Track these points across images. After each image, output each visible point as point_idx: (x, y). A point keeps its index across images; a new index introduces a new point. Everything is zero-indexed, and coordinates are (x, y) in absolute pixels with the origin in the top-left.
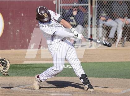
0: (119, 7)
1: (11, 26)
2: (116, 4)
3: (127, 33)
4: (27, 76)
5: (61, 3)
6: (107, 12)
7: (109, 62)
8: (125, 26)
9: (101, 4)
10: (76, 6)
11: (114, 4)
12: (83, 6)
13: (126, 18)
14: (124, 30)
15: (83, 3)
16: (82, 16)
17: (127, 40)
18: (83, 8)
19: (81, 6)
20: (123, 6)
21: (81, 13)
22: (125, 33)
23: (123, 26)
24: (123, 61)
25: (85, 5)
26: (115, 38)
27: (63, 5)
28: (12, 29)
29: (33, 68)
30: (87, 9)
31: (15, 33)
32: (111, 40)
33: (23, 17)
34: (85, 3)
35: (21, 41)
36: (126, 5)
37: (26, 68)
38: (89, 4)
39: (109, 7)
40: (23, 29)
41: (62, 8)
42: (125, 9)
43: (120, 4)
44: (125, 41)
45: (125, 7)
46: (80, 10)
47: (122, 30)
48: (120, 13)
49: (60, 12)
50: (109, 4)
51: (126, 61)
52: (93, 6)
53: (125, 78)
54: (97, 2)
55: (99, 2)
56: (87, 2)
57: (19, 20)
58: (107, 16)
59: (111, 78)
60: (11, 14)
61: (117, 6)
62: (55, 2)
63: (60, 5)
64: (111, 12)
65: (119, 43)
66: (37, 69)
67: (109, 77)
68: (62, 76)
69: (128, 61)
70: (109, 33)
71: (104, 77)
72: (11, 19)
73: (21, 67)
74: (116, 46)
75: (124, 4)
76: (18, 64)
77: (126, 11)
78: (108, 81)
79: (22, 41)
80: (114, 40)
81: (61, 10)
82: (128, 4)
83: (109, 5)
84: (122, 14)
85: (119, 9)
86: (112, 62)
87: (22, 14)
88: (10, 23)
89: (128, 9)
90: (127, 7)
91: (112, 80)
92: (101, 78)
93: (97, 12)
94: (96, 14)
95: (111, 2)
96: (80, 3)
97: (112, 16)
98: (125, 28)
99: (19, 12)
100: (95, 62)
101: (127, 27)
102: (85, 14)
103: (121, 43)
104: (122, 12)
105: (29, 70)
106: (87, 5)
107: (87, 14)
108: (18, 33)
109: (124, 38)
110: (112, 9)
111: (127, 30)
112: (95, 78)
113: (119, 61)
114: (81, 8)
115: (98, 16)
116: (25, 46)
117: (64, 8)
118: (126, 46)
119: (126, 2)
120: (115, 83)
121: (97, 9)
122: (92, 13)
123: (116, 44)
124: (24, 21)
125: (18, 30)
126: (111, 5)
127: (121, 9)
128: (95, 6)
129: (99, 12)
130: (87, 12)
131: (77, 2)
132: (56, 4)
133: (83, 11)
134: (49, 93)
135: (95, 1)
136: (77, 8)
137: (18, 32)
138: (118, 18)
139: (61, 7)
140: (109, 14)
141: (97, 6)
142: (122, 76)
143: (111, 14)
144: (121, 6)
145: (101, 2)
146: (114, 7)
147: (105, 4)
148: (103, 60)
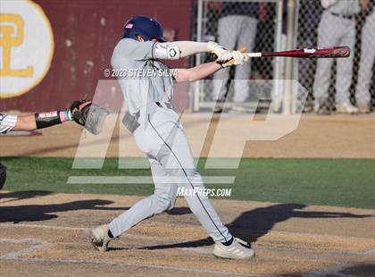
1: (72, 51)
7: (331, 160)
31: (82, 71)
33: (104, 27)
40: (103, 59)
41: (209, 7)
49: (203, 17)
57: (93, 35)
60: (73, 19)
72: (73, 32)
81: (205, 13)
86: (341, 160)
87: (103, 21)
88: (69, 43)
99: (95, 15)
100: (295, 159)
102: (267, 26)
107: (274, 23)
108: (90, 70)
113: (359, 156)
117: (212, 6)
121: (300, 11)
124: (106, 39)
125: (89, 60)
137: (89, 66)
139: (206, 4)
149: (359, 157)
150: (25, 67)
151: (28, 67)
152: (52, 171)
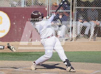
0: (92, 13)
1: (15, 25)
2: (90, 11)
3: (97, 31)
4: (26, 61)
5: (51, 10)
6: (84, 17)
7: (84, 52)
8: (96, 26)
9: (79, 10)
10: (61, 12)
11: (88, 11)
12: (66, 12)
13: (97, 21)
14: (95, 29)
15: (66, 10)
16: (65, 19)
17: (97, 36)
18: (66, 13)
19: (65, 12)
20: (95, 12)
21: (65, 17)
22: (96, 31)
23: (95, 26)
24: (94, 51)
25: (68, 11)
26: (89, 35)
27: (52, 11)
28: (16, 27)
29: (31, 55)
30: (69, 14)
31: (18, 30)
32: (86, 36)
34: (68, 10)
36: (97, 12)
37: (25, 55)
38: (71, 10)
39: (85, 13)
42: (96, 14)
43: (93, 11)
44: (96, 36)
45: (96, 13)
46: (64, 15)
47: (94, 29)
48: (92, 17)
50: (85, 10)
51: (97, 51)
52: (74, 12)
53: (95, 63)
54: (77, 9)
55: (78, 9)
56: (69, 9)
57: (21, 21)
58: (83, 19)
59: (86, 63)
60: (15, 17)
61: (91, 12)
62: (46, 9)
63: (50, 11)
64: (86, 16)
65: (91, 38)
66: (34, 55)
67: (84, 62)
68: (51, 61)
69: (98, 51)
70: (85, 31)
71: (81, 62)
72: (15, 20)
73: (22, 54)
74: (90, 40)
75: (95, 11)
76: (20, 52)
77: (97, 16)
78: (83, 65)
80: (88, 36)
82: (98, 11)
83: (85, 12)
84: (94, 18)
85: (92, 14)
86: (87, 52)
87: (23, 17)
88: (14, 23)
89: (98, 14)
90: (98, 13)
91: (86, 64)
92: (78, 63)
93: (76, 16)
94: (76, 18)
95: (87, 9)
96: (65, 10)
97: (87, 19)
98: (96, 28)
99: (21, 16)
100: (74, 52)
101: (98, 27)
102: (68, 18)
103: (93, 38)
104: (94, 17)
105: (27, 56)
106: (69, 11)
107: (69, 17)
109: (95, 35)
110: (87, 14)
111: (98, 29)
112: (74, 62)
114: (65, 13)
115: (77, 19)
118: (97, 40)
119: (97, 9)
120: (88, 66)
121: (76, 14)
122: (72, 17)
123: (89, 39)
124: (24, 22)
126: (86, 12)
127: (94, 14)
128: (75, 12)
129: (78, 16)
130: (69, 16)
131: (62, 9)
132: (47, 10)
133: (66, 15)
134: (42, 72)
135: (75, 9)
136: (62, 13)
137: (20, 29)
138: (92, 20)
139: (51, 12)
140: (84, 18)
141: (76, 12)
143: (86, 18)
144: (94, 12)
145: (79, 9)
146: (88, 13)
147: (82, 10)
148: (80, 50)
150: (3, 30)
151: (4, 30)
152: (8, 56)
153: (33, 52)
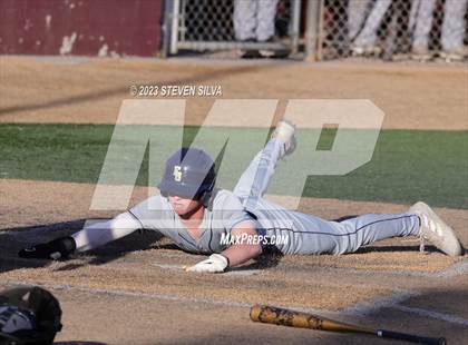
35: (24, 23)
37: (55, 143)
73: (34, 135)
76: (21, 121)
79: (28, 21)
105: (66, 152)
113: (422, 126)
116: (38, 43)
142: (445, 195)
149: (420, 128)
153: (91, 125)
